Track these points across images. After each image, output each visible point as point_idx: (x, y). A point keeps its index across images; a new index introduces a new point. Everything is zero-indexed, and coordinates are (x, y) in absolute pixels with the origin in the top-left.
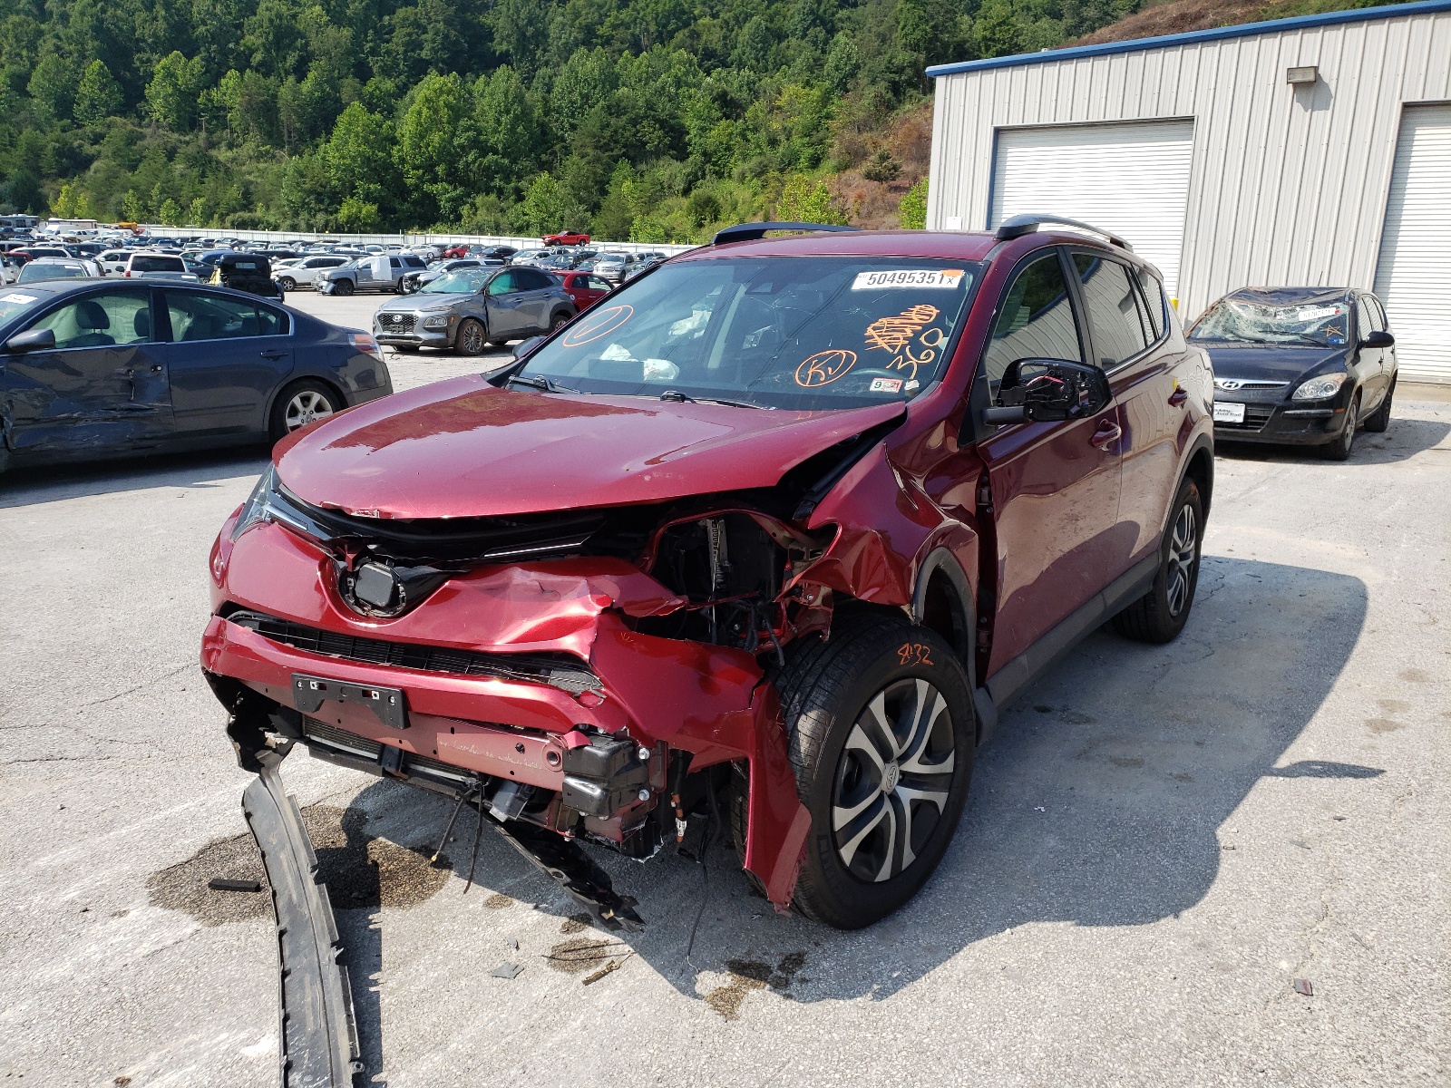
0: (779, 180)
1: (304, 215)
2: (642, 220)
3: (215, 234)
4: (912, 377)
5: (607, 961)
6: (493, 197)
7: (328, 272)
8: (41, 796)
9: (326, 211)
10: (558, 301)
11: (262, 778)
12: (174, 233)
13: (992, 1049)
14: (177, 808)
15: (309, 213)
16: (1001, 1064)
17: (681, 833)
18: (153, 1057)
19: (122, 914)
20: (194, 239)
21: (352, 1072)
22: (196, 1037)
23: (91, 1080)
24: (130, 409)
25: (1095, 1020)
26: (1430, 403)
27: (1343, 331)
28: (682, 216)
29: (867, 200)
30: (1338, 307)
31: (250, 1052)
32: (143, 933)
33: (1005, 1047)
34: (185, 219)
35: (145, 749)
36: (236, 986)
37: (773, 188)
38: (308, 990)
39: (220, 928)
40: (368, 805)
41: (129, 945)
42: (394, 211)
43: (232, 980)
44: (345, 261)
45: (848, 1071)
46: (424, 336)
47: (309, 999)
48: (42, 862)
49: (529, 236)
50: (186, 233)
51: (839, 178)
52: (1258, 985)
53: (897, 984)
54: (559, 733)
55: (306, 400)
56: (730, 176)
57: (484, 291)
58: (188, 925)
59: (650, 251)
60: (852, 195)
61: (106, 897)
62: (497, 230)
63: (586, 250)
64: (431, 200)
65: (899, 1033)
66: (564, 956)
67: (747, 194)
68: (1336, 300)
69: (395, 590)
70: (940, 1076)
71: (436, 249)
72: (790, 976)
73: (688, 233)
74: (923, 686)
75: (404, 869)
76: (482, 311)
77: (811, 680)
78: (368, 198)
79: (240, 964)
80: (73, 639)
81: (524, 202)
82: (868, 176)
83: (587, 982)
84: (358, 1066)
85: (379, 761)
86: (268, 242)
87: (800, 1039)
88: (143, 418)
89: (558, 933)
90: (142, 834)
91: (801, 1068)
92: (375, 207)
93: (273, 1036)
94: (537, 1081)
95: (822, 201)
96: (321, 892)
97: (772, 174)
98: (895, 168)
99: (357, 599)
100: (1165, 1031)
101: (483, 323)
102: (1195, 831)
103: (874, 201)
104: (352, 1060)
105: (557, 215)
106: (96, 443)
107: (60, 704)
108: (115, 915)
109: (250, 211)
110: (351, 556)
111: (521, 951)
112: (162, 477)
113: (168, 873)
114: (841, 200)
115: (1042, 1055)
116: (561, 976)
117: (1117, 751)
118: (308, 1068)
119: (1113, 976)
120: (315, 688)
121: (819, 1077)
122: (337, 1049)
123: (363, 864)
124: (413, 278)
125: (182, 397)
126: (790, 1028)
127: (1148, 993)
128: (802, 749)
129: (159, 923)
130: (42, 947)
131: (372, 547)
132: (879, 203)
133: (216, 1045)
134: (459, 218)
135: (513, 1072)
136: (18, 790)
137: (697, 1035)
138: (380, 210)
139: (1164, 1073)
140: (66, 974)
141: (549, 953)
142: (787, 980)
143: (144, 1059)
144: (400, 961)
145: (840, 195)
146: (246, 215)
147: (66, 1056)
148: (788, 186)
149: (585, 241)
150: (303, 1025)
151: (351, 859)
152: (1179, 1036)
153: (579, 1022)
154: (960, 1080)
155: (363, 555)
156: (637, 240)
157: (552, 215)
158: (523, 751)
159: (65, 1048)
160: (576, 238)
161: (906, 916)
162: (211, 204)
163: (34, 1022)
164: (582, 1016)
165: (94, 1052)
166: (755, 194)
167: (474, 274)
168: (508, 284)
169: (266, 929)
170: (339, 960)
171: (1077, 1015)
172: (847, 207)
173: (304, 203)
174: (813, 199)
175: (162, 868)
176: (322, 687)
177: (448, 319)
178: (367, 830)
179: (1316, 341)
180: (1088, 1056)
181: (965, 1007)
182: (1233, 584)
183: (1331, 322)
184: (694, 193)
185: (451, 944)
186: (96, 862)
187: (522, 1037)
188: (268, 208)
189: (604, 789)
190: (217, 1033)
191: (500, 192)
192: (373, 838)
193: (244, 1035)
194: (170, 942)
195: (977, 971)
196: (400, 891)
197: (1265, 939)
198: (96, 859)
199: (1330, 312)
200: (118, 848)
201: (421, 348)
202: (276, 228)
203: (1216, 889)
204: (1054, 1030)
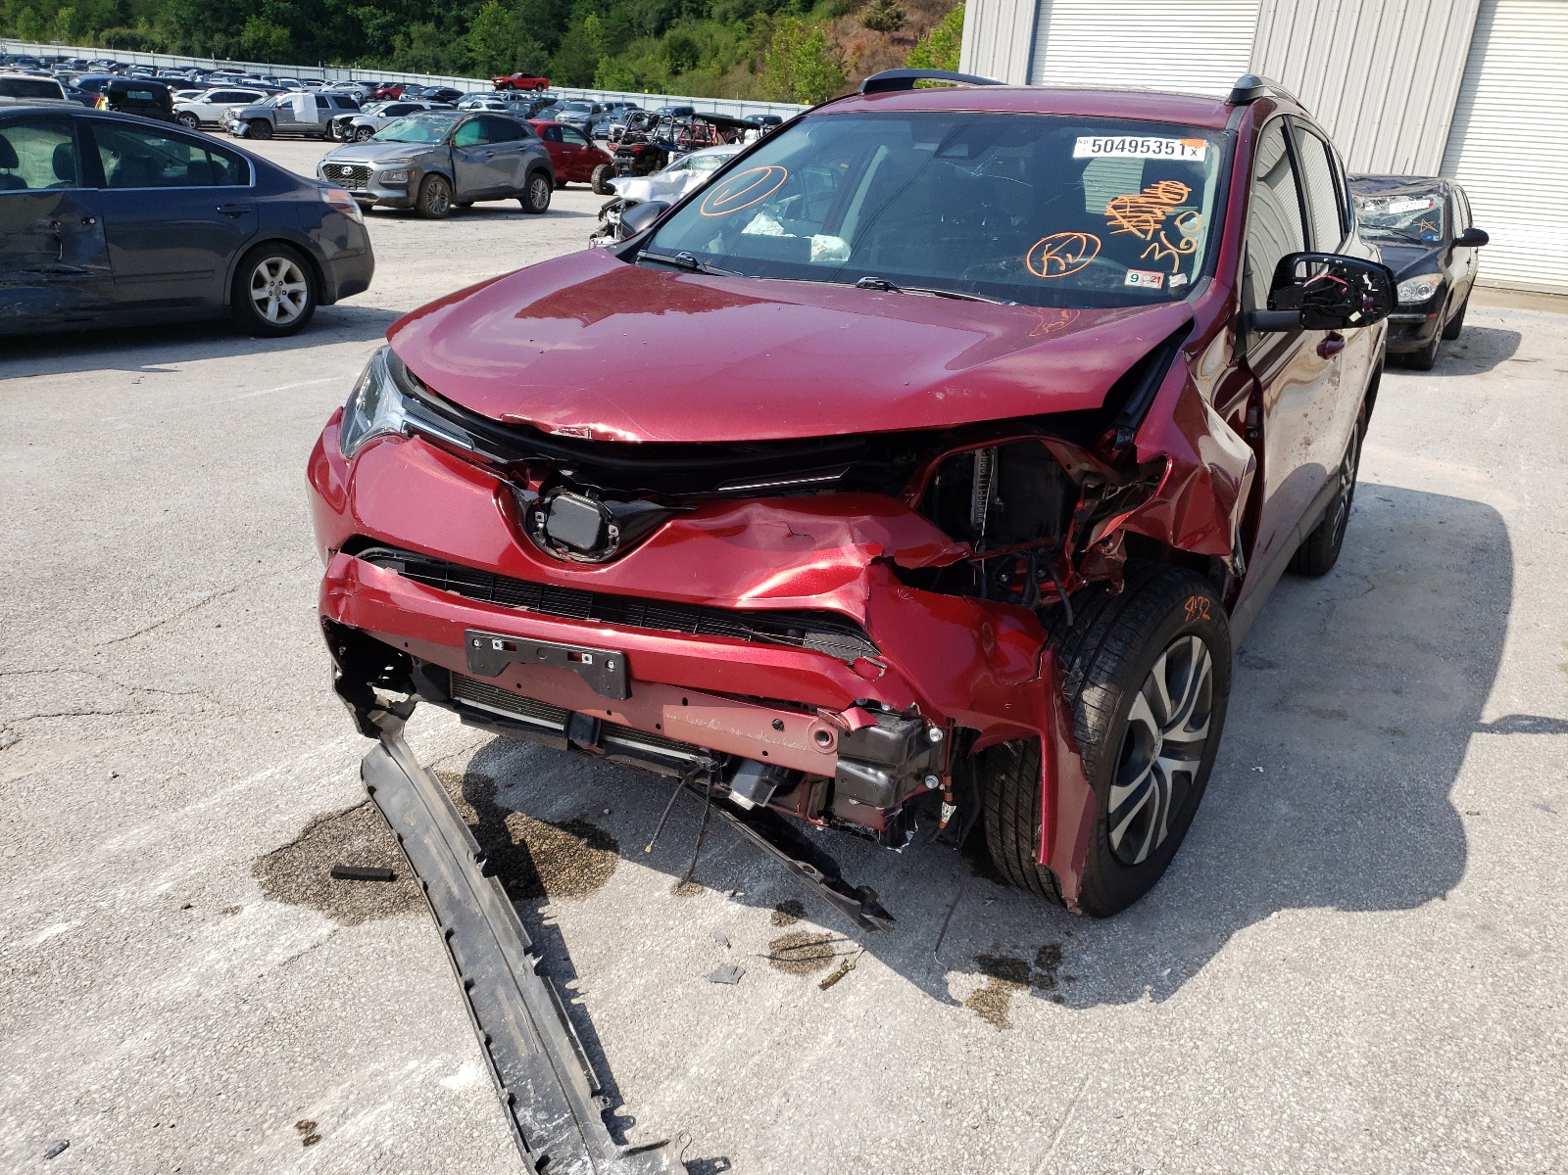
0: (766, 23)
1: (198, 37)
2: (609, 63)
3: (87, 54)
4: (1175, 270)
5: (839, 960)
6: (430, 27)
7: (239, 109)
8: (81, 760)
9: (225, 32)
10: (536, 156)
11: (384, 746)
12: (35, 50)
13: (1307, 1056)
14: (260, 776)
15: (205, 34)
16: (1323, 1074)
17: (945, 820)
18: (334, 1093)
19: (235, 911)
20: (62, 59)
21: (600, 1109)
22: (379, 1066)
23: (265, 1126)
24: (57, 272)
25: (1405, 1018)
26: (1493, 308)
27: (1437, 226)
28: (654, 60)
29: (867, 52)
30: (1432, 200)
31: (453, 1083)
32: (270, 935)
33: (1320, 1053)
34: (49, 34)
35: (195, 702)
36: (406, 1000)
37: (760, 32)
38: (506, 1006)
39: (361, 927)
40: (491, 770)
41: (257, 950)
42: (311, 37)
43: (397, 993)
44: (259, 97)
45: (1158, 1088)
46: (380, 193)
47: (511, 1017)
48: (113, 845)
49: (475, 77)
50: (51, 51)
51: (835, 24)
52: (1560, 973)
53: (1175, 981)
54: (835, 709)
55: (274, 268)
56: (709, 16)
57: (449, 140)
58: (321, 925)
59: (619, 100)
60: (850, 46)
61: (208, 889)
62: (438, 68)
63: (544, 96)
64: (356, 25)
65: (1198, 1039)
66: (784, 955)
67: (730, 38)
68: (1430, 191)
69: (603, 529)
70: (1262, 1090)
71: (365, 88)
72: (1052, 974)
73: (662, 82)
74: (1197, 642)
75: (561, 849)
76: (448, 165)
77: (1094, 642)
78: (279, 19)
79: (401, 972)
80: (56, 560)
81: (468, 36)
82: (869, 24)
83: (824, 986)
84: (605, 1101)
85: (566, 732)
86: (156, 68)
87: (1091, 1051)
88: (77, 283)
89: (770, 925)
90: (226, 809)
91: (1104, 1085)
92: (287, 32)
93: (473, 1064)
94: (807, 1111)
95: (818, 50)
96: (494, 886)
97: (760, 15)
98: (899, 16)
99: (549, 539)
100: (1484, 1029)
101: (449, 179)
102: (1429, 793)
103: (874, 54)
104: (594, 1094)
105: (509, 52)
106: (19, 312)
107: (69, 643)
108: (226, 912)
109: (130, 27)
110: (536, 484)
111: (734, 950)
112: (102, 357)
113: (276, 857)
114: (838, 50)
115: (1364, 1062)
116: (791, 980)
117: (1316, 701)
118: (537, 1101)
119: (1406, 966)
120: (500, 648)
121: (1127, 1095)
122: (568, 1080)
123: (508, 844)
124: (345, 122)
125: (124, 260)
126: (1075, 1037)
127: (1450, 985)
128: (1090, 724)
129: (283, 923)
130: (147, 955)
131: (568, 473)
132: (880, 57)
133: (408, 1076)
134: (390, 50)
135: (775, 1101)
136: (49, 753)
137: (972, 1048)
138: (293, 35)
139: (1501, 1079)
140: (190, 988)
141: (767, 952)
142: (1051, 979)
143: (324, 1096)
144: (593, 965)
145: (837, 45)
146: (125, 32)
147: (223, 1097)
148: (779, 32)
149: (543, 86)
150: (513, 1051)
151: (494, 838)
152: (1499, 1034)
153: (830, 1036)
154: (1285, 1095)
155: (552, 483)
156: (602, 87)
157: (502, 52)
158: (782, 729)
159: (218, 1086)
160: (532, 81)
161: (1155, 897)
162: (79, 16)
163: (168, 1053)
164: (832, 1028)
165: (258, 1088)
166: (739, 39)
167: (437, 120)
168: (477, 134)
169: (419, 928)
170: (539, 970)
171: (1383, 1012)
172: (844, 59)
173: (197, 22)
174: (806, 47)
175: (266, 851)
176: (506, 646)
177: (409, 173)
178: (500, 801)
179: (1411, 237)
180: (1413, 1062)
181: (1259, 1006)
182: (1366, 508)
183: (1424, 216)
184: (668, 34)
185: (649, 943)
186: (180, 845)
187: (770, 1056)
188: (152, 25)
189: (891, 777)
190: (404, 1060)
191: (439, 21)
192: (510, 812)
193: (436, 1063)
194: (306, 946)
195: (1256, 962)
196: (564, 876)
197: (1547, 917)
198: (180, 843)
199: (1423, 204)
200: (201, 827)
201: (375, 208)
202: (163, 50)
203: (1473, 861)
204: (1365, 1032)
